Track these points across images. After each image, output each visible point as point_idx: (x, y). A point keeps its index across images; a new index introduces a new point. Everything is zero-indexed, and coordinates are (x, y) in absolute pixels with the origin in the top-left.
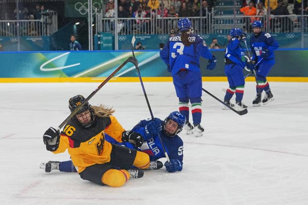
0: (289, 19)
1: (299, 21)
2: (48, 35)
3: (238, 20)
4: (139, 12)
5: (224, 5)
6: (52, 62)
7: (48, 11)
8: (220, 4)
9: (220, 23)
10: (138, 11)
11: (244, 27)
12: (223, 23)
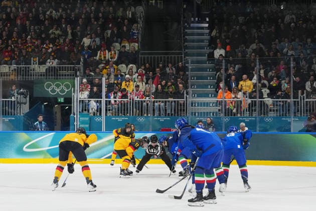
0: (264, 103)
1: (274, 105)
2: (22, 114)
3: (213, 103)
4: (114, 94)
5: (197, 88)
6: (36, 142)
7: (22, 90)
8: (193, 87)
9: (195, 106)
10: (113, 92)
11: (219, 110)
12: (198, 106)
